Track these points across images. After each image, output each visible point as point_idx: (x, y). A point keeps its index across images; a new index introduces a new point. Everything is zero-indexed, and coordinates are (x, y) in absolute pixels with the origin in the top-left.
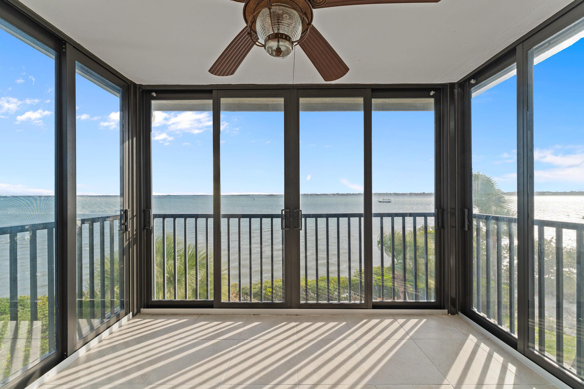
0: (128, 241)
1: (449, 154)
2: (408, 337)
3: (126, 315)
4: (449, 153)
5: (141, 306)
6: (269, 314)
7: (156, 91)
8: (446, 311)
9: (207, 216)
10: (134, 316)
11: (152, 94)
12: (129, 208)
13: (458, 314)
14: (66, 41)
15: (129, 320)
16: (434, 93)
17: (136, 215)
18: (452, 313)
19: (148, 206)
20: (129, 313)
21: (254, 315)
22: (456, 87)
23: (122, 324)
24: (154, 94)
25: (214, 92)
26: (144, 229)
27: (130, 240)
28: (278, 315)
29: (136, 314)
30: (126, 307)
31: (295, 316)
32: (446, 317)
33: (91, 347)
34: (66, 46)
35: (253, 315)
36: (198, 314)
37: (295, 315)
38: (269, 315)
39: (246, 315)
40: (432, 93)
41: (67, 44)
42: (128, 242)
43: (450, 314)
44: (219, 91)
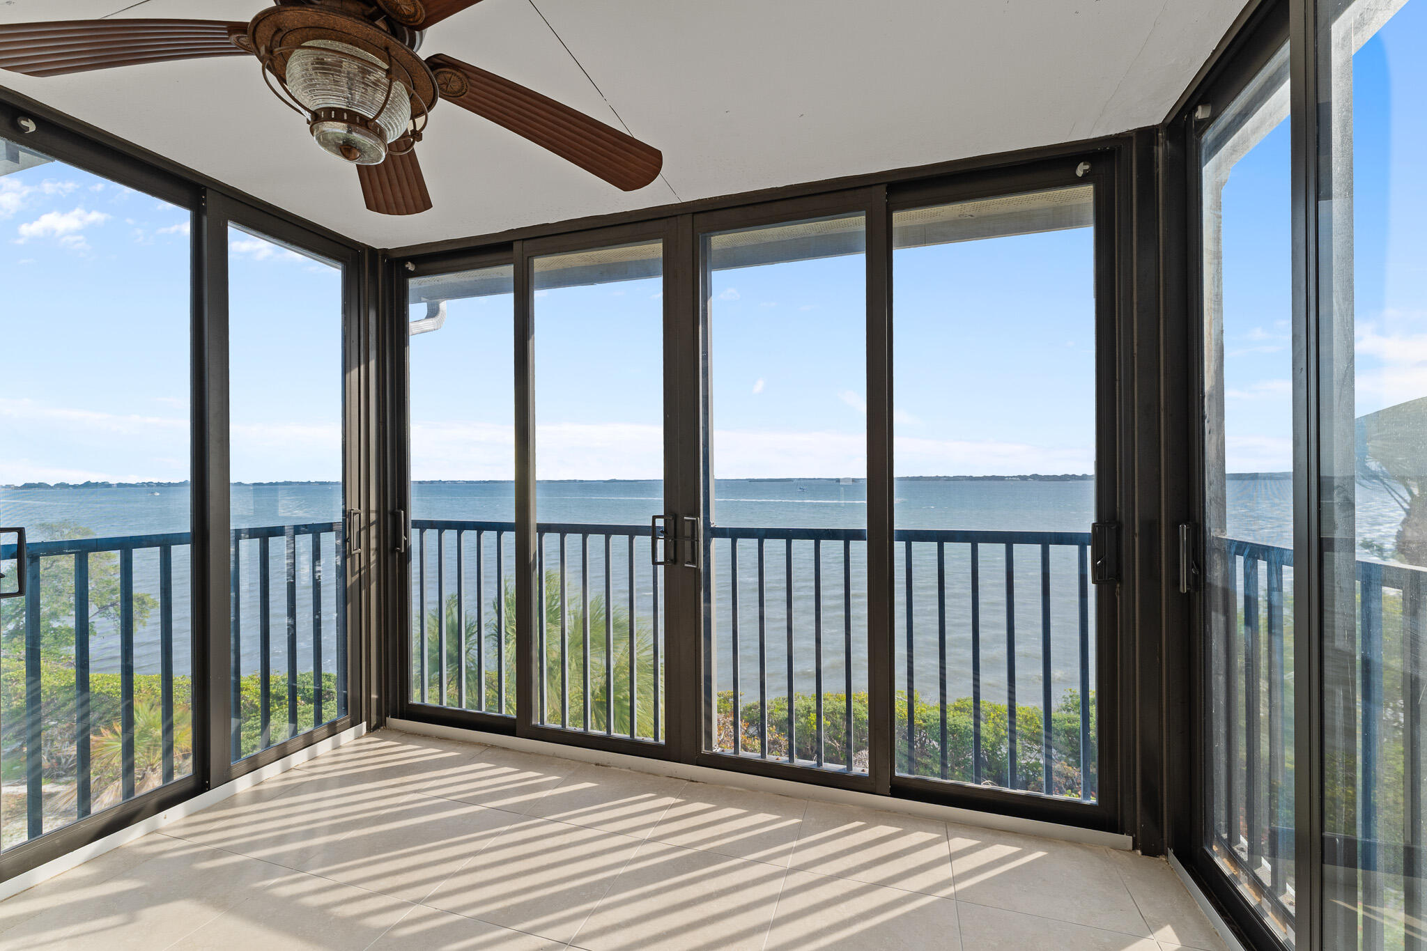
0: (358, 574)
1: (1136, 351)
2: (950, 891)
3: (352, 726)
4: (1135, 348)
5: (388, 711)
6: (630, 768)
7: (413, 259)
8: (1127, 840)
9: (500, 528)
10: (370, 730)
11: (407, 266)
12: (359, 508)
13: (1167, 855)
14: (206, 187)
15: (358, 737)
16: (1087, 167)
17: (378, 522)
18: (1149, 847)
19: (401, 501)
20: (361, 723)
21: (597, 764)
22: (1161, 140)
23: (342, 743)
24: (410, 267)
25: (517, 246)
26: (393, 551)
27: (363, 572)
28: (649, 774)
29: (377, 727)
30: (353, 712)
31: (687, 783)
32: (1125, 858)
33: (264, 778)
34: (206, 197)
35: (594, 765)
36: (486, 745)
37: (687, 780)
38: (629, 771)
39: (580, 761)
40: (1080, 170)
41: (208, 191)
42: (357, 576)
43: (1139, 852)
44: (526, 243)
